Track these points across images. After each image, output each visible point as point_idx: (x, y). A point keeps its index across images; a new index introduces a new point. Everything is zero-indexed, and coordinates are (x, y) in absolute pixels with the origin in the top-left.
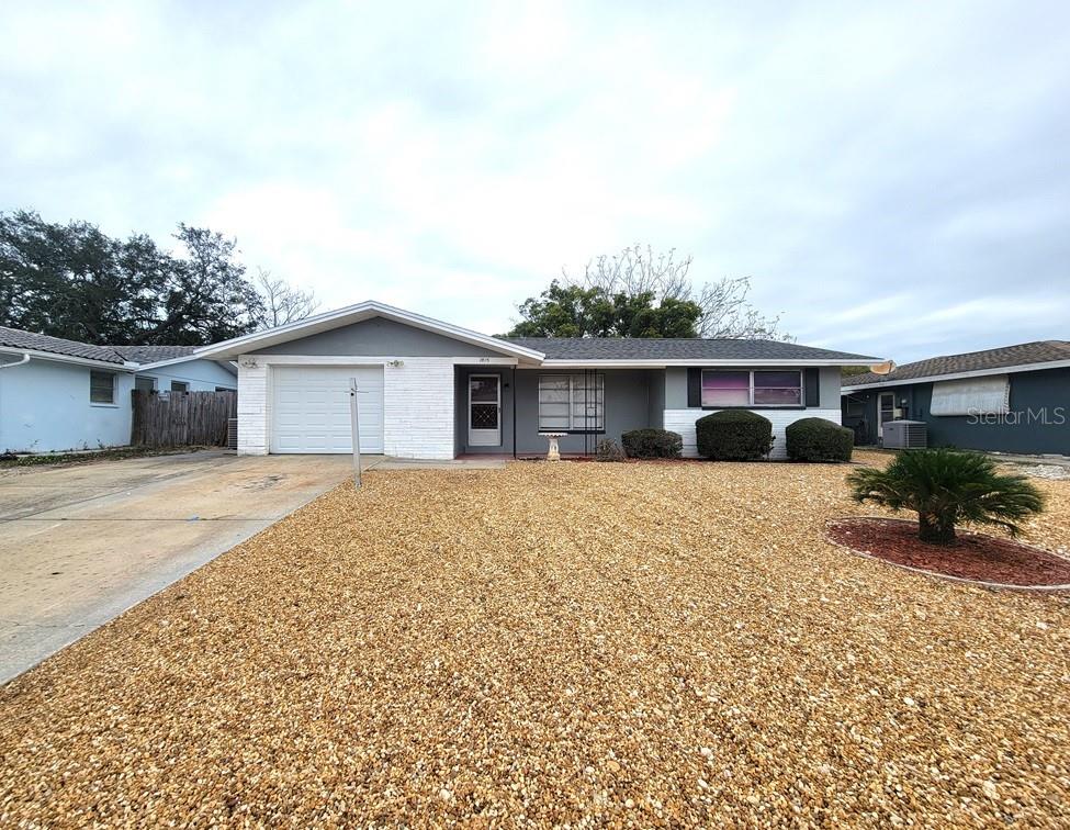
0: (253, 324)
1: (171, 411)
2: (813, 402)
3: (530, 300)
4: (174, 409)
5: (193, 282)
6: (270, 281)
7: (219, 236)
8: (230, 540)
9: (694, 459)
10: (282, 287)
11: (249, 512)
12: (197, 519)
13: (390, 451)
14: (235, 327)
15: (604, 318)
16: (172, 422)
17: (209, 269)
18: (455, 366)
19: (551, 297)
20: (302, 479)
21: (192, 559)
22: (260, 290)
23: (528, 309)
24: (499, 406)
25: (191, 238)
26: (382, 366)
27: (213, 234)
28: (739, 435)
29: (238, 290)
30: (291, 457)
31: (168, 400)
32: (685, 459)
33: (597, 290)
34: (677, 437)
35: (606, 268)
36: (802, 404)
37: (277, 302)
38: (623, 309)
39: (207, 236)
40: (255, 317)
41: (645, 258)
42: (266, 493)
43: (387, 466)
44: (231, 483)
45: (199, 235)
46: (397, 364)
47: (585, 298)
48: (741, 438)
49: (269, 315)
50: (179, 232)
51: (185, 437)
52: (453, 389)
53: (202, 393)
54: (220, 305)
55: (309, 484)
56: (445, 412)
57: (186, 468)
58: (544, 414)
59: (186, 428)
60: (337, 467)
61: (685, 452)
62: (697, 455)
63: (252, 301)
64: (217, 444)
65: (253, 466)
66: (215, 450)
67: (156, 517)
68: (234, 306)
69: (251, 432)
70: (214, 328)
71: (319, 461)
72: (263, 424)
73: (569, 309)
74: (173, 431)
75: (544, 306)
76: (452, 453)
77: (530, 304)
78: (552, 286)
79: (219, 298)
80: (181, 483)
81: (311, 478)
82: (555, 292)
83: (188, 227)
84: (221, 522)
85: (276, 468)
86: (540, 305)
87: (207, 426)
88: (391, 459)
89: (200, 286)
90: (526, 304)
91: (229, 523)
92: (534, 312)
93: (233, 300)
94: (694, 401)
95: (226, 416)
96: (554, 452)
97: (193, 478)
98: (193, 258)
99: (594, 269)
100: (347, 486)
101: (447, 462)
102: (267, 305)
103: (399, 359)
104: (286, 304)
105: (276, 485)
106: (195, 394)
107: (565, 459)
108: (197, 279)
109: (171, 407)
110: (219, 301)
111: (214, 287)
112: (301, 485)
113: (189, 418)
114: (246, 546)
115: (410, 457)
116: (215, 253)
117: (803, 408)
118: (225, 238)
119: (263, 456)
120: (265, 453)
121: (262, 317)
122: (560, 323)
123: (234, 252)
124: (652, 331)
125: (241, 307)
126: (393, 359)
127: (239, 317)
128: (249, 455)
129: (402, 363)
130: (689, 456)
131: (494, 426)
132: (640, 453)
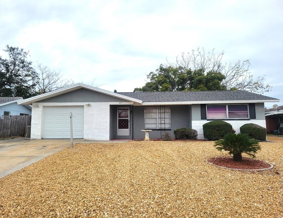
0: (34, 85)
1: (4, 123)
2: (253, 117)
3: (152, 73)
4: (5, 123)
5: (10, 69)
6: (42, 67)
7: (22, 50)
8: (34, 161)
9: (203, 140)
10: (47, 69)
11: (38, 155)
12: (23, 156)
13: (86, 137)
14: (27, 87)
15: (181, 81)
16: (4, 127)
17: (17, 63)
18: (110, 105)
19: (160, 71)
20: (54, 146)
21: (24, 164)
22: (38, 71)
23: (150, 77)
24: (129, 120)
25: (10, 51)
26: (83, 106)
27: (20, 49)
28: (218, 130)
29: (28, 71)
30: (49, 140)
31: (3, 119)
32: (199, 140)
33: (180, 68)
34: (195, 131)
35: (185, 58)
36: (249, 118)
37: (44, 76)
38: (191, 76)
39: (17, 50)
40: (35, 82)
41: (202, 53)
42: (42, 150)
43: (84, 142)
44: (30, 148)
45: (14, 49)
46: (89, 105)
47: (175, 72)
48: (219, 132)
49: (41, 81)
50: (6, 49)
51: (9, 133)
52: (109, 114)
53: (16, 116)
54: (21, 77)
55: (56, 148)
56: (106, 123)
57: (14, 143)
58: (147, 123)
59: (9, 130)
60: (66, 143)
61: (199, 137)
62: (203, 138)
63: (34, 75)
64: (21, 136)
65: (37, 143)
66: (20, 138)
67: (11, 156)
68: (26, 77)
69: (36, 131)
70: (18, 87)
71: (60, 141)
72: (40, 128)
73: (167, 77)
74: (5, 131)
75: (158, 75)
76: (109, 138)
77: (152, 74)
78: (160, 67)
79: (20, 74)
80: (14, 148)
81: (56, 146)
82: (162, 69)
83: (10, 46)
84: (30, 157)
85: (44, 143)
86: (156, 75)
87: (18, 129)
88: (86, 140)
89: (13, 70)
90: (150, 74)
91: (32, 157)
92: (153, 78)
93: (26, 75)
94: (204, 117)
95: (25, 125)
96: (147, 137)
97: (17, 146)
98: (10, 59)
99: (180, 59)
100: (68, 148)
101: (106, 141)
102: (40, 77)
103: (90, 103)
104: (48, 77)
105: (45, 148)
106: (14, 116)
107: (151, 140)
108: (12, 67)
109: (4, 122)
110: (20, 76)
111: (19, 70)
112: (53, 148)
113: (11, 125)
114: (39, 162)
115: (93, 139)
116: (20, 57)
117: (249, 120)
118: (24, 51)
119: (40, 139)
120: (40, 138)
121: (38, 82)
122: (163, 83)
123: (28, 56)
124: (202, 86)
125: (30, 78)
126: (87, 103)
127: (28, 83)
128: (35, 139)
129: (91, 105)
130: (200, 139)
131: (127, 127)
132: (180, 137)
